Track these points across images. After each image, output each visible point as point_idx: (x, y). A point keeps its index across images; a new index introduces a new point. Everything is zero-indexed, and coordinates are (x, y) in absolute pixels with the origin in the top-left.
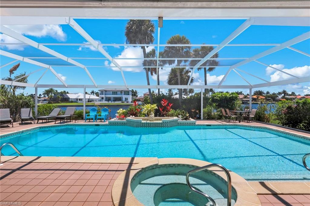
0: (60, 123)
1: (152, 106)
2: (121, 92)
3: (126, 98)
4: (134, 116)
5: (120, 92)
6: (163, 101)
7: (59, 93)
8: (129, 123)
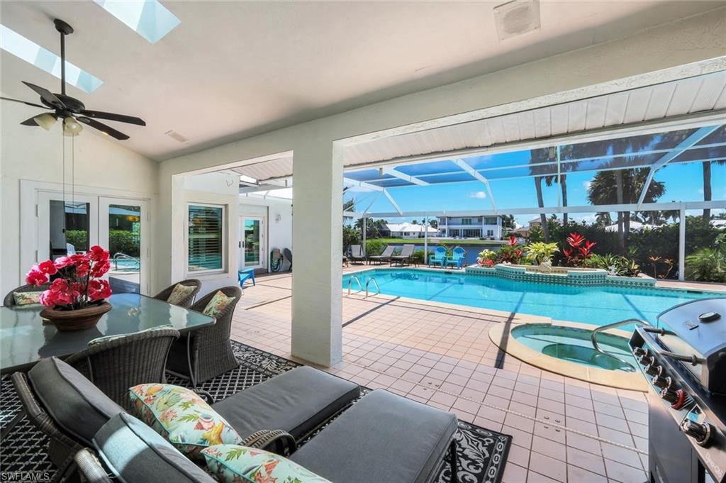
0: (396, 266)
1: (548, 246)
2: (480, 219)
3: (488, 231)
4: (509, 263)
5: (477, 219)
6: (571, 237)
7: (375, 223)
8: (502, 274)
